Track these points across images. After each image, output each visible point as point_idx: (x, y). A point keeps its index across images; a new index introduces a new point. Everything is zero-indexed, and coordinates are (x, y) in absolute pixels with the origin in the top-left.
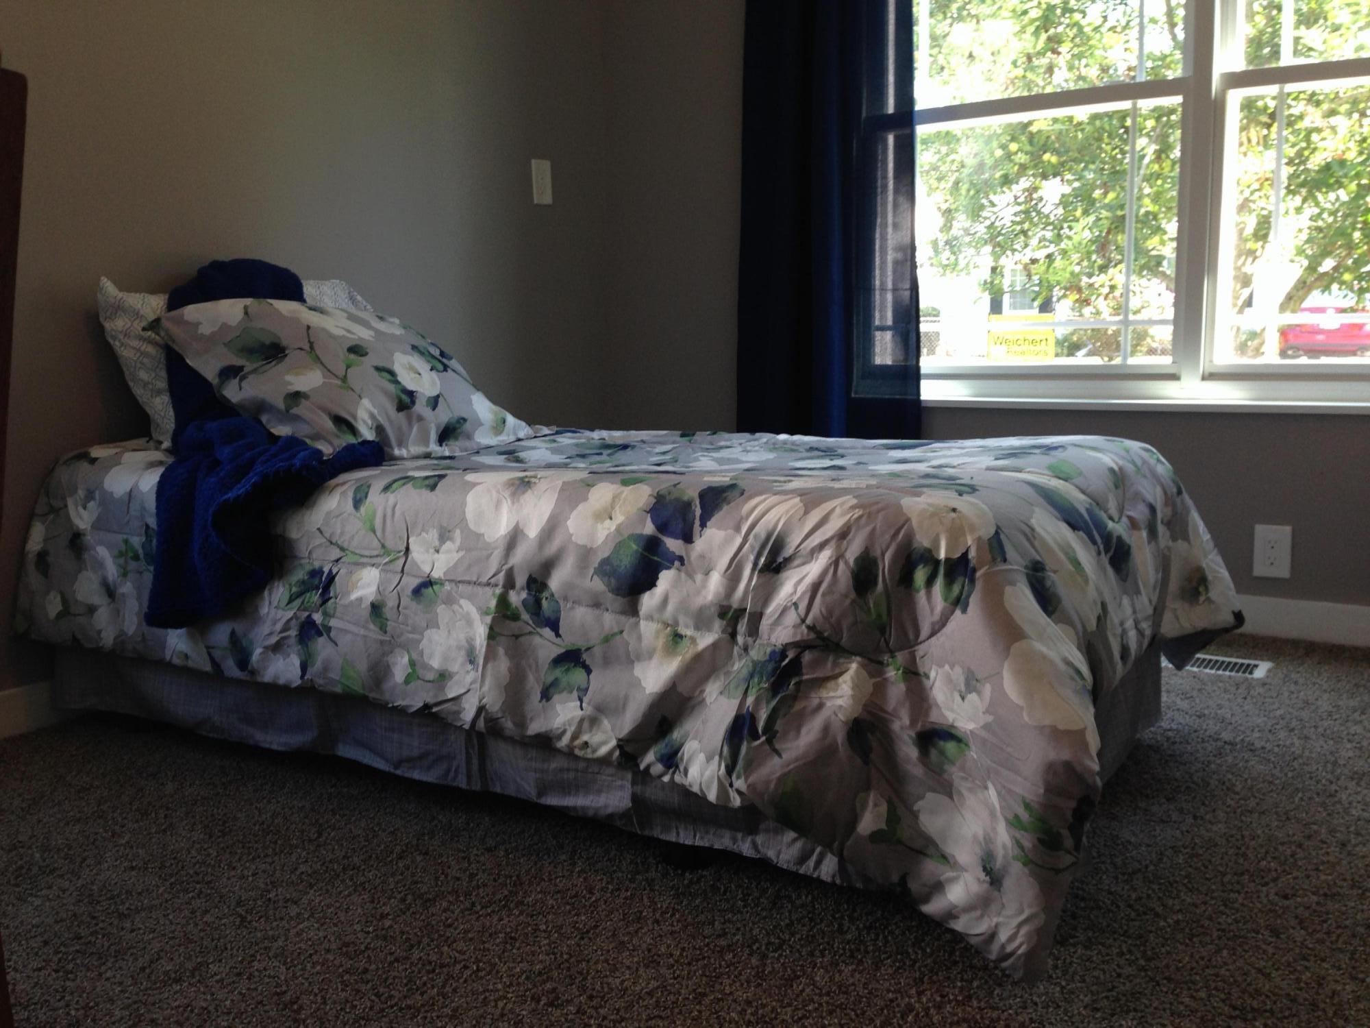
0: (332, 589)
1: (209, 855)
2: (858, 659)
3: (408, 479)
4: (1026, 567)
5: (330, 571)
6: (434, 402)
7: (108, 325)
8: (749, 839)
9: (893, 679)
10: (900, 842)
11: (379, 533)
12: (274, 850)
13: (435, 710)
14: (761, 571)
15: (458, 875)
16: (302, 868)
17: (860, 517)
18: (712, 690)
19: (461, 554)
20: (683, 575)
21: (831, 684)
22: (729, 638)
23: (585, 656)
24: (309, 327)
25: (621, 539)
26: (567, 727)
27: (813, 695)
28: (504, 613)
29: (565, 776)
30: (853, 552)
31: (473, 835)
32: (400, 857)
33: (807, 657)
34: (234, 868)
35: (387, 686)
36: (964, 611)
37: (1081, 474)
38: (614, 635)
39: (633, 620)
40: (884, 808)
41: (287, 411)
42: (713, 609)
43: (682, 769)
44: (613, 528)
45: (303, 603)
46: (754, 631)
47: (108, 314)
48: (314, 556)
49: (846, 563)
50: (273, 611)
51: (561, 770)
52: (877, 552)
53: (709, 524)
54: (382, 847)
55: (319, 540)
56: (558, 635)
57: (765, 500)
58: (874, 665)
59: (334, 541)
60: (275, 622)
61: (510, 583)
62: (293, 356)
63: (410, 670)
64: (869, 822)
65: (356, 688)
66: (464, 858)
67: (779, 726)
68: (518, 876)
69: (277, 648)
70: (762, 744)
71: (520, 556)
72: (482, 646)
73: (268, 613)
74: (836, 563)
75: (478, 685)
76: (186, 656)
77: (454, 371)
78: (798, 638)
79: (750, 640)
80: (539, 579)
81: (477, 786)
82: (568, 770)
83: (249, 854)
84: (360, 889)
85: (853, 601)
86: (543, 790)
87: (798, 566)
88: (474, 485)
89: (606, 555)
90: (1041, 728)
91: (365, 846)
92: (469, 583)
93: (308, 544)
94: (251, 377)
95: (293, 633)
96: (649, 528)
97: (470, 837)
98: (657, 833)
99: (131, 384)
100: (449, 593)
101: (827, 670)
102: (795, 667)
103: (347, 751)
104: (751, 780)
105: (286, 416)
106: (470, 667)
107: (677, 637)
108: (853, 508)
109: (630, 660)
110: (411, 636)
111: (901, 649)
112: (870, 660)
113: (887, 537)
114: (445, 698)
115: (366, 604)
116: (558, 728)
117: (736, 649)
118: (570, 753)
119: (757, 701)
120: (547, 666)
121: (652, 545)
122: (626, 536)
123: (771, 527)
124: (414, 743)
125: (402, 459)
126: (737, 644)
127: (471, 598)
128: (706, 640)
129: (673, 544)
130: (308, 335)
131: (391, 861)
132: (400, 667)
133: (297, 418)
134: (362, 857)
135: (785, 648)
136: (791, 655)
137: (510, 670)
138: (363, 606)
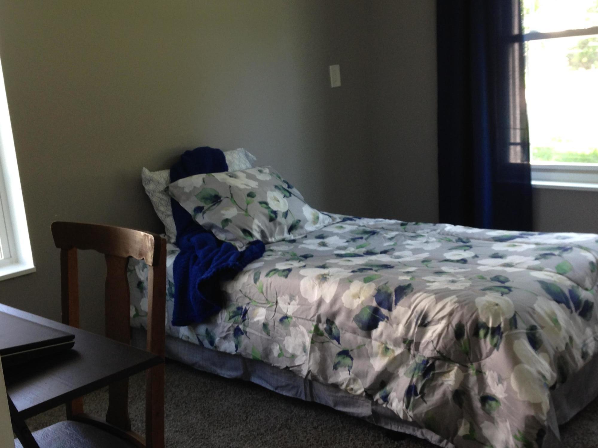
0: (246, 315)
1: (205, 426)
2: (458, 365)
3: (276, 270)
4: (527, 329)
5: (246, 308)
6: (286, 215)
7: (146, 188)
8: (420, 431)
9: (471, 374)
10: (475, 439)
11: (265, 294)
12: (230, 424)
13: (291, 369)
14: (419, 326)
15: (303, 440)
16: (241, 434)
17: (458, 307)
18: (402, 371)
19: (299, 306)
20: (388, 324)
21: (447, 375)
22: (408, 351)
23: (350, 353)
24: (230, 186)
25: (363, 307)
26: (344, 382)
27: (439, 379)
28: (317, 332)
29: (345, 400)
30: (455, 322)
31: (308, 420)
32: (279, 430)
33: (437, 363)
34: (215, 433)
35: (270, 357)
36: (498, 350)
37: (572, 269)
38: (362, 346)
39: (369, 340)
40: (468, 426)
41: (223, 228)
42: (400, 339)
43: (390, 403)
44: (360, 302)
45: (235, 320)
46: (417, 349)
47: (146, 183)
48: (239, 301)
49: (452, 326)
50: (223, 323)
51: (343, 397)
52: (464, 322)
53: (398, 304)
54: (272, 425)
55: (240, 295)
56: (339, 343)
57: (421, 295)
58: (464, 368)
59: (246, 295)
60: (224, 327)
61: (319, 320)
62: (224, 201)
63: (280, 352)
64: (462, 431)
65: (258, 358)
66: (305, 431)
67: (426, 391)
68: (327, 441)
69: (225, 338)
70: (420, 398)
71: (323, 310)
72: (308, 346)
73: (221, 323)
74: (448, 326)
75: (307, 362)
76: (188, 337)
77: (294, 195)
78: (433, 356)
79: (416, 352)
80: (331, 320)
81: (309, 399)
82: (346, 397)
83: (220, 426)
84: (264, 444)
85: (455, 342)
86: (336, 404)
87: (433, 325)
88: (303, 277)
89: (358, 313)
90: (524, 402)
91: (265, 424)
92: (303, 319)
93: (236, 295)
94: (207, 212)
95: (232, 332)
96: (374, 304)
97: (307, 421)
98: (383, 425)
99: (157, 212)
100: (295, 322)
101: (445, 369)
102: (432, 367)
103: (255, 380)
104: (415, 412)
105: (223, 230)
106: (304, 354)
107: (387, 349)
108: (455, 302)
109: (369, 356)
110: (280, 338)
111: (475, 361)
112: (463, 365)
113: (468, 317)
114: (295, 365)
115: (261, 323)
116: (340, 382)
117: (410, 356)
118: (346, 391)
119: (417, 380)
120: (335, 355)
121: (376, 311)
122: (365, 306)
123: (422, 308)
124: (283, 380)
125: (272, 243)
126: (411, 354)
127: (304, 325)
128: (398, 351)
129: (384, 311)
130: (230, 190)
131: (276, 432)
132: (276, 350)
133: (227, 231)
134: (265, 429)
135: (429, 359)
136: (430, 362)
137: (320, 357)
138: (260, 324)
